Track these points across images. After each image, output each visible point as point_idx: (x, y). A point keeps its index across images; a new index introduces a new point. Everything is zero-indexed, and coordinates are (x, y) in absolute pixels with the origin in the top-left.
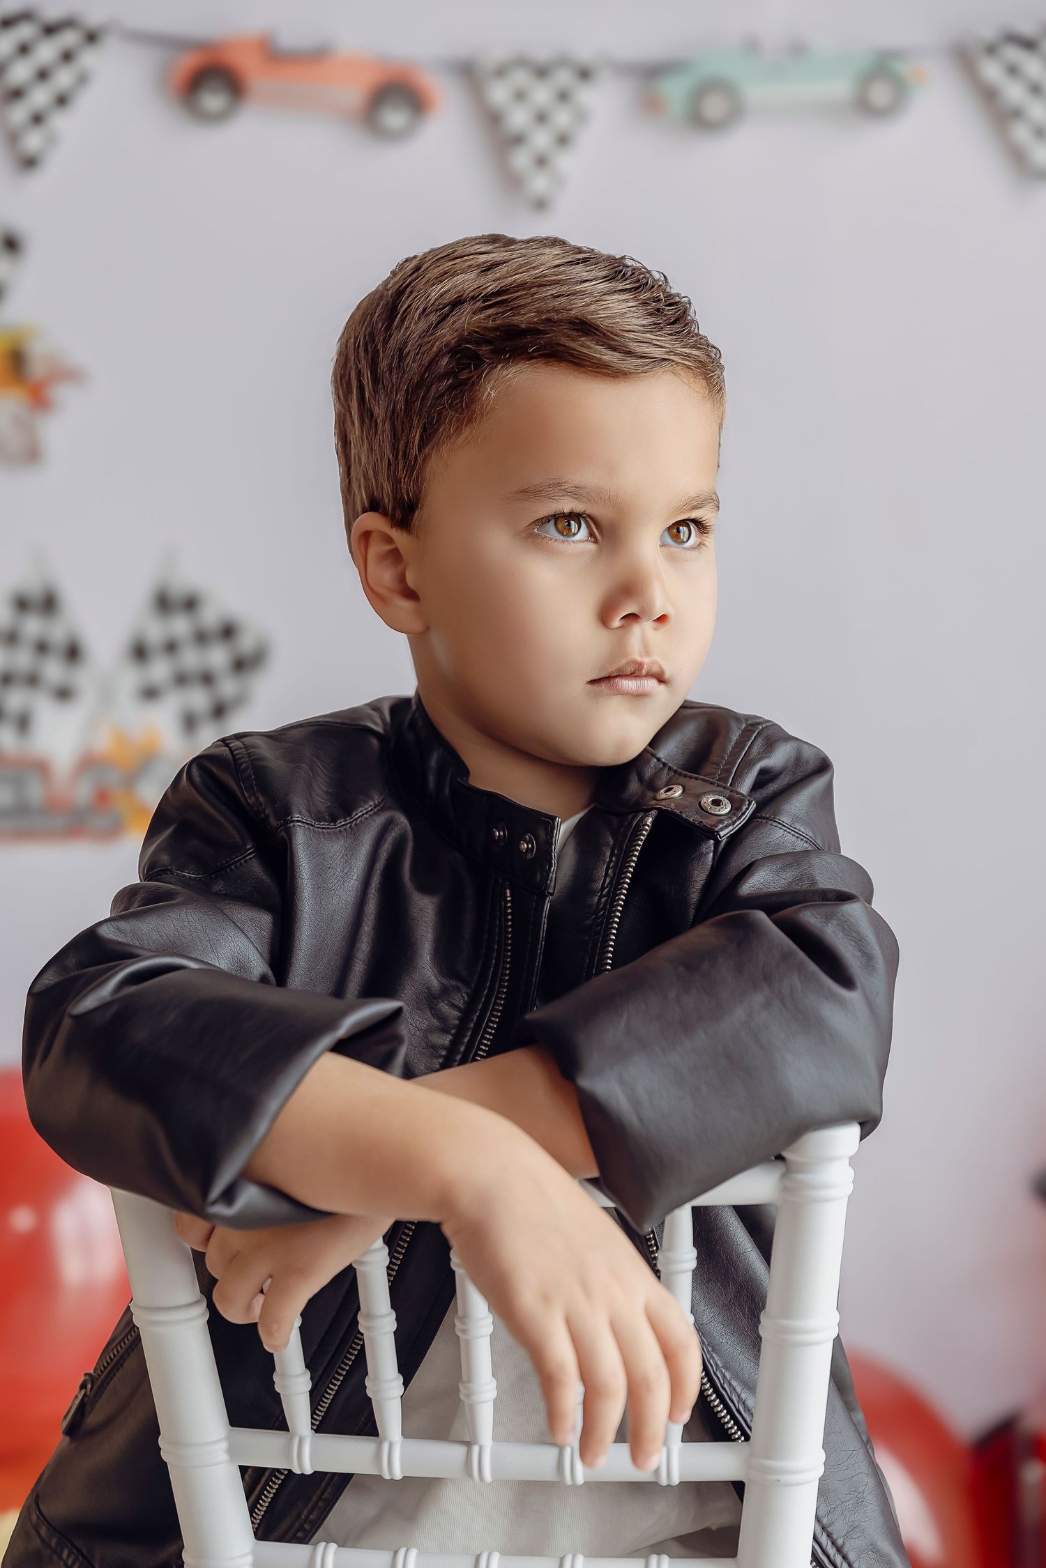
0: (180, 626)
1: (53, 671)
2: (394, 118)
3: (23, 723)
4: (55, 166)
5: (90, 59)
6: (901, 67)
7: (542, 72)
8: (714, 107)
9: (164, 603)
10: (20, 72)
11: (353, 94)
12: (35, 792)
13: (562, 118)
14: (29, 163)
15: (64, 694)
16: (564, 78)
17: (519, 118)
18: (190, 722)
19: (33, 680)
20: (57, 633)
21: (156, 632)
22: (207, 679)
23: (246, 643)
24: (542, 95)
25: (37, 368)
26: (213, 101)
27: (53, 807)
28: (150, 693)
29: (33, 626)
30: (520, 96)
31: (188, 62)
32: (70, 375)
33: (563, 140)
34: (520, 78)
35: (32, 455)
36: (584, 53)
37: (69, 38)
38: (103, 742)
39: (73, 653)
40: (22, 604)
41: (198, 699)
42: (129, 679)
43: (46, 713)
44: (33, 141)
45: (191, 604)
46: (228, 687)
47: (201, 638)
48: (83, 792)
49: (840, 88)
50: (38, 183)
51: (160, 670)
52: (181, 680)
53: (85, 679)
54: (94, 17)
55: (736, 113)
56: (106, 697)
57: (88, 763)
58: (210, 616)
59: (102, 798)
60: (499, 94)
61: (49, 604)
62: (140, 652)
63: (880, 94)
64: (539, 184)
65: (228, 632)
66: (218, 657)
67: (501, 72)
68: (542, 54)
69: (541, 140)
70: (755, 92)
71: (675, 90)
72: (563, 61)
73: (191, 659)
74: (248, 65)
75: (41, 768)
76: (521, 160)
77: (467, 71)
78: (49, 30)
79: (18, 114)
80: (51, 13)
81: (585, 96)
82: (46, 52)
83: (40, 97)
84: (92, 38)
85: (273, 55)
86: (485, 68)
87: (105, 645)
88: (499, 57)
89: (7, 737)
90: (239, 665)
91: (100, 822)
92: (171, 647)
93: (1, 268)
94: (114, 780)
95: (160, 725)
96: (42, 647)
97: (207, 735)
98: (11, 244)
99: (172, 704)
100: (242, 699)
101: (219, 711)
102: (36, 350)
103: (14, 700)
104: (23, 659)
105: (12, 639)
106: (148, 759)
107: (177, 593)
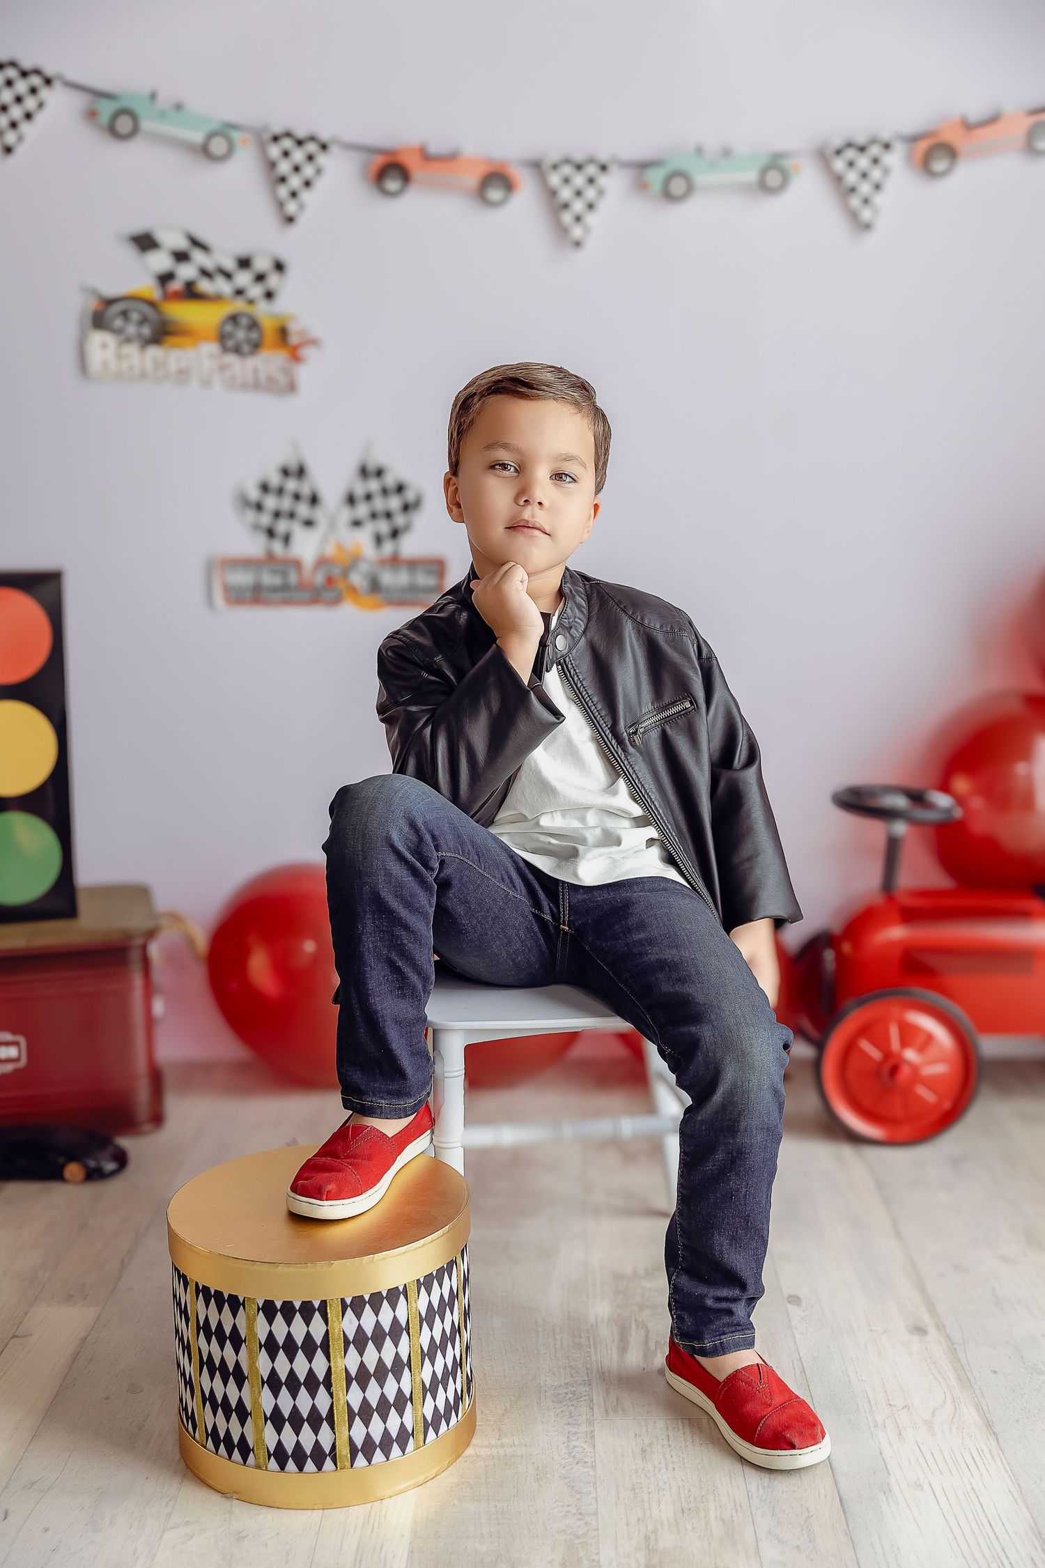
0: (374, 485)
1: (303, 510)
2: (495, 194)
3: (287, 539)
4: (303, 221)
5: (322, 159)
6: (786, 163)
7: (579, 167)
8: (677, 186)
9: (364, 472)
10: (284, 167)
11: (472, 180)
12: (293, 578)
13: (590, 193)
14: (290, 220)
15: (309, 523)
16: (591, 170)
17: (566, 194)
18: (378, 540)
19: (292, 515)
20: (305, 490)
21: (359, 489)
22: (388, 515)
23: (410, 496)
24: (579, 180)
25: (294, 339)
26: (392, 185)
27: (301, 586)
28: (357, 523)
29: (291, 485)
30: (566, 180)
31: (379, 160)
32: (314, 342)
33: (591, 206)
34: (567, 170)
35: (292, 388)
36: (603, 157)
37: (312, 147)
38: (330, 550)
39: (314, 500)
40: (285, 472)
41: (384, 527)
42: (345, 515)
43: (298, 532)
44: (291, 207)
45: (379, 473)
46: (400, 520)
47: (385, 492)
48: (319, 578)
49: (751, 176)
50: (293, 231)
51: (362, 510)
52: (374, 516)
53: (319, 515)
54: (324, 136)
55: (690, 189)
56: (332, 525)
57: (322, 562)
58: (390, 480)
59: (330, 581)
60: (554, 180)
61: (301, 472)
62: (351, 500)
63: (773, 179)
64: (577, 232)
65: (400, 489)
66: (394, 503)
67: (555, 167)
68: (579, 157)
69: (578, 206)
70: (700, 179)
71: (655, 177)
72: (591, 161)
73: (379, 504)
74: (412, 162)
75: (297, 564)
76: (567, 218)
77: (536, 166)
78: (300, 143)
79: (283, 192)
80: (301, 133)
81: (603, 180)
82: (298, 156)
83: (295, 182)
84: (324, 147)
85: (426, 157)
86: (547, 164)
87: (332, 496)
88: (555, 157)
89: (277, 547)
90: (406, 508)
91: (329, 595)
92: (368, 497)
93: (273, 281)
94: (336, 572)
95: (362, 540)
96: (297, 497)
97: (388, 547)
98: (279, 267)
99: (369, 529)
100: (407, 527)
101: (395, 534)
102: (293, 327)
103: (282, 526)
104: (286, 503)
105: (280, 491)
106: (354, 561)
107: (372, 466)
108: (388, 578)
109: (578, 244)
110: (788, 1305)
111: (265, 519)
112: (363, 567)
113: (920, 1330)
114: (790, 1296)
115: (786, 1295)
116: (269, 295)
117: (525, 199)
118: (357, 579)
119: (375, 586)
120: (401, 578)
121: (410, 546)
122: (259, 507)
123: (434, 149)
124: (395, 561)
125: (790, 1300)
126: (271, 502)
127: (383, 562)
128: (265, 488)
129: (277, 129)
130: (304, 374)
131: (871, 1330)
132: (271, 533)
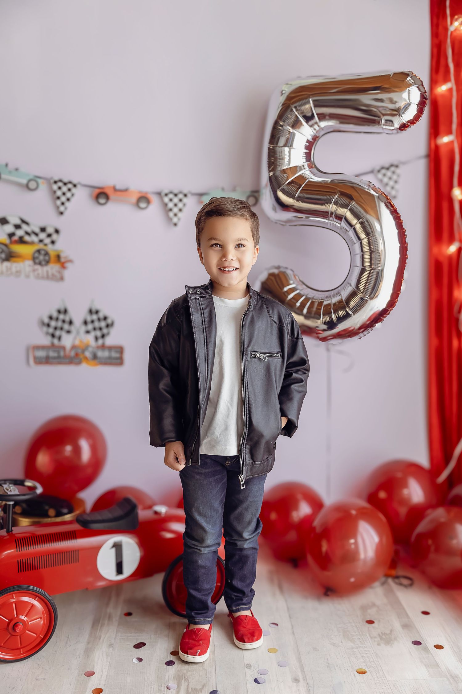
0: (95, 317)
1: (66, 326)
2: (143, 205)
3: (60, 338)
4: (66, 214)
5: (74, 190)
6: (257, 194)
7: (176, 195)
10: (59, 193)
11: (134, 199)
12: (62, 354)
13: (180, 205)
14: (62, 213)
15: (68, 332)
16: (181, 196)
17: (171, 205)
18: (96, 339)
19: (62, 329)
20: (67, 319)
22: (100, 329)
23: (109, 321)
24: (176, 200)
25: (63, 260)
26: (102, 201)
27: (65, 357)
28: (88, 332)
29: (62, 317)
30: (171, 200)
31: (97, 191)
32: (70, 261)
33: (180, 210)
34: (171, 196)
35: (62, 279)
36: (185, 191)
37: (70, 186)
38: (77, 342)
39: (71, 323)
40: (59, 312)
41: (99, 333)
42: (83, 329)
43: (64, 335)
44: (62, 209)
45: (97, 312)
46: (105, 331)
48: (73, 354)
50: (63, 218)
51: (90, 327)
52: (95, 329)
53: (73, 328)
54: (75, 182)
56: (78, 332)
57: (74, 347)
58: (101, 315)
59: (77, 355)
60: (166, 200)
61: (66, 311)
62: (85, 323)
64: (175, 220)
65: (105, 318)
66: (103, 324)
67: (166, 195)
68: (176, 191)
69: (176, 210)
72: (181, 192)
73: (97, 324)
74: (110, 192)
75: (64, 348)
76: (171, 214)
77: (159, 194)
78: (65, 184)
79: (58, 203)
80: (66, 180)
81: (185, 200)
82: (65, 189)
83: (63, 199)
84: (75, 186)
85: (115, 189)
86: (163, 194)
87: (78, 321)
88: (166, 191)
89: (56, 341)
90: (108, 326)
91: (77, 361)
92: (92, 322)
93: (55, 237)
94: (80, 351)
95: (90, 339)
96: (64, 321)
97: (100, 342)
98: (57, 231)
99: (93, 334)
100: (108, 334)
101: (103, 336)
102: (63, 255)
103: (58, 333)
104: (59, 324)
105: (57, 319)
106: (87, 347)
107: (94, 310)
108: (100, 354)
109: (175, 225)
110: (246, 669)
111: (51, 330)
112: (90, 349)
113: (296, 680)
114: (247, 664)
115: (246, 664)
116: (53, 242)
117: (155, 207)
118: (88, 354)
119: (95, 357)
120: (106, 354)
121: (109, 341)
122: (48, 325)
123: (118, 187)
124: (103, 347)
125: (247, 666)
126: (53, 324)
127: (98, 347)
128: (51, 318)
129: (56, 179)
130: (66, 273)
131: (277, 681)
132: (53, 336)
